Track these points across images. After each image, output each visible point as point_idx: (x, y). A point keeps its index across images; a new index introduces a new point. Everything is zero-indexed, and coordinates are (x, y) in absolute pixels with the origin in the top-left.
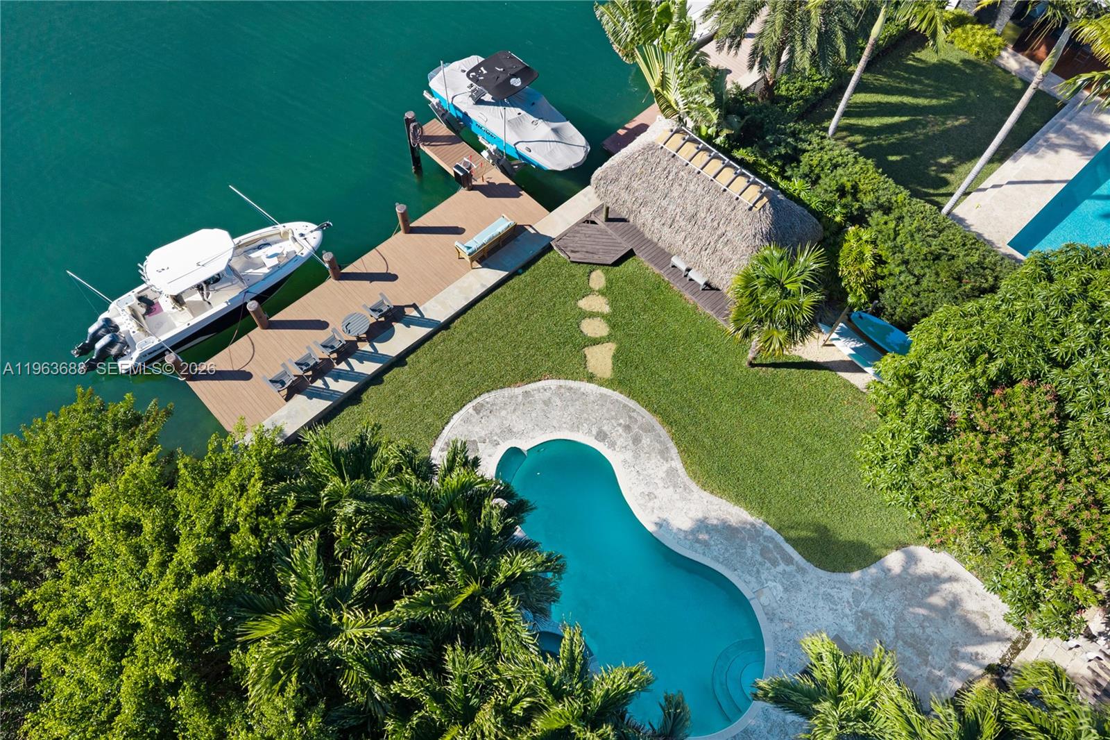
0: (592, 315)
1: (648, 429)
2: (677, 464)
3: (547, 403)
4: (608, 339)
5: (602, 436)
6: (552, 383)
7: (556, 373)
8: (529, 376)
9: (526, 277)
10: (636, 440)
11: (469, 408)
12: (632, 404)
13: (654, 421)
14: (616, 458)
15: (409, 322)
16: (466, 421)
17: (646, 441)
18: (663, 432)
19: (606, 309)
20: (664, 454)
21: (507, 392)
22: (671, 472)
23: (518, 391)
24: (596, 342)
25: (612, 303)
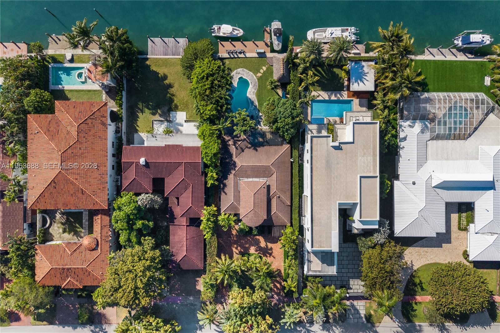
0: (263, 69)
1: (256, 86)
2: (255, 91)
3: (250, 75)
4: (262, 74)
5: (251, 83)
6: (252, 73)
7: (253, 73)
8: (250, 71)
9: (260, 59)
10: (254, 86)
11: (242, 69)
12: (257, 82)
13: (258, 86)
14: (250, 86)
15: (244, 54)
16: (241, 70)
17: (255, 87)
18: (257, 87)
19: (265, 70)
20: (255, 90)
21: (247, 70)
22: (254, 92)
23: (248, 71)
24: (260, 73)
25: (266, 70)
